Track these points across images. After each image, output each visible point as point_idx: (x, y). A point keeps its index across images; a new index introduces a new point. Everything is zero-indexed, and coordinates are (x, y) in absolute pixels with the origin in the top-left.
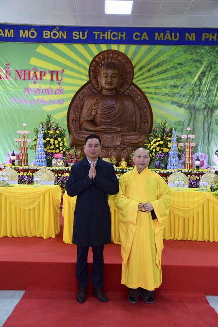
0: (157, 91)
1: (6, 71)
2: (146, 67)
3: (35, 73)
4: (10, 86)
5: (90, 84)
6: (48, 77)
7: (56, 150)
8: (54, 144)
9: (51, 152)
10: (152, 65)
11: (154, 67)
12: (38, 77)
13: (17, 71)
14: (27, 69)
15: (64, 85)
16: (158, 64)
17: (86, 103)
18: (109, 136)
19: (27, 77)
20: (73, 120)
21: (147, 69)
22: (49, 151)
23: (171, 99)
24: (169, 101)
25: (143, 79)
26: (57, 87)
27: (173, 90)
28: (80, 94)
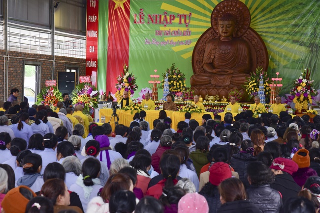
0: (278, 31)
1: (140, 15)
2: (268, 8)
3: (165, 17)
4: (143, 28)
5: (212, 30)
6: (177, 20)
7: (177, 90)
8: (176, 85)
9: (174, 91)
10: (274, 6)
11: (276, 7)
12: (169, 20)
13: (149, 16)
14: (158, 13)
15: (191, 27)
16: (280, 5)
17: (207, 48)
18: (222, 77)
19: (158, 21)
20: (197, 61)
21: (268, 10)
22: (173, 90)
23: (293, 38)
24: (290, 40)
25: (264, 20)
26: (185, 29)
27: (295, 30)
28: (203, 38)
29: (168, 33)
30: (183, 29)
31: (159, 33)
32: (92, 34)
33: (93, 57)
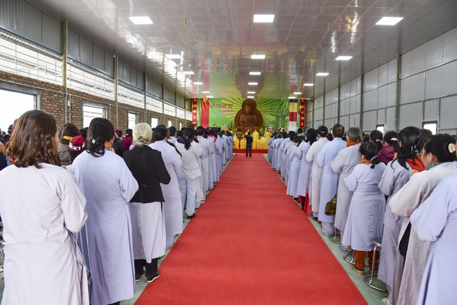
4: (215, 109)
5: (243, 110)
6: (227, 106)
12: (224, 106)
13: (217, 104)
15: (233, 109)
19: (220, 106)
20: (237, 121)
21: (261, 103)
24: (269, 114)
25: (260, 107)
27: (271, 110)
29: (224, 111)
30: (230, 109)
31: (221, 111)
32: (195, 111)
33: (195, 120)
